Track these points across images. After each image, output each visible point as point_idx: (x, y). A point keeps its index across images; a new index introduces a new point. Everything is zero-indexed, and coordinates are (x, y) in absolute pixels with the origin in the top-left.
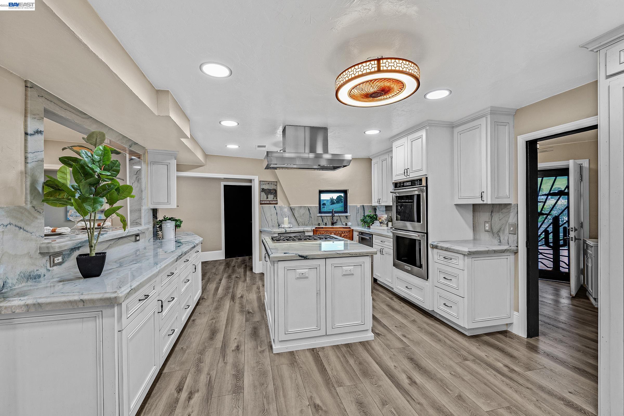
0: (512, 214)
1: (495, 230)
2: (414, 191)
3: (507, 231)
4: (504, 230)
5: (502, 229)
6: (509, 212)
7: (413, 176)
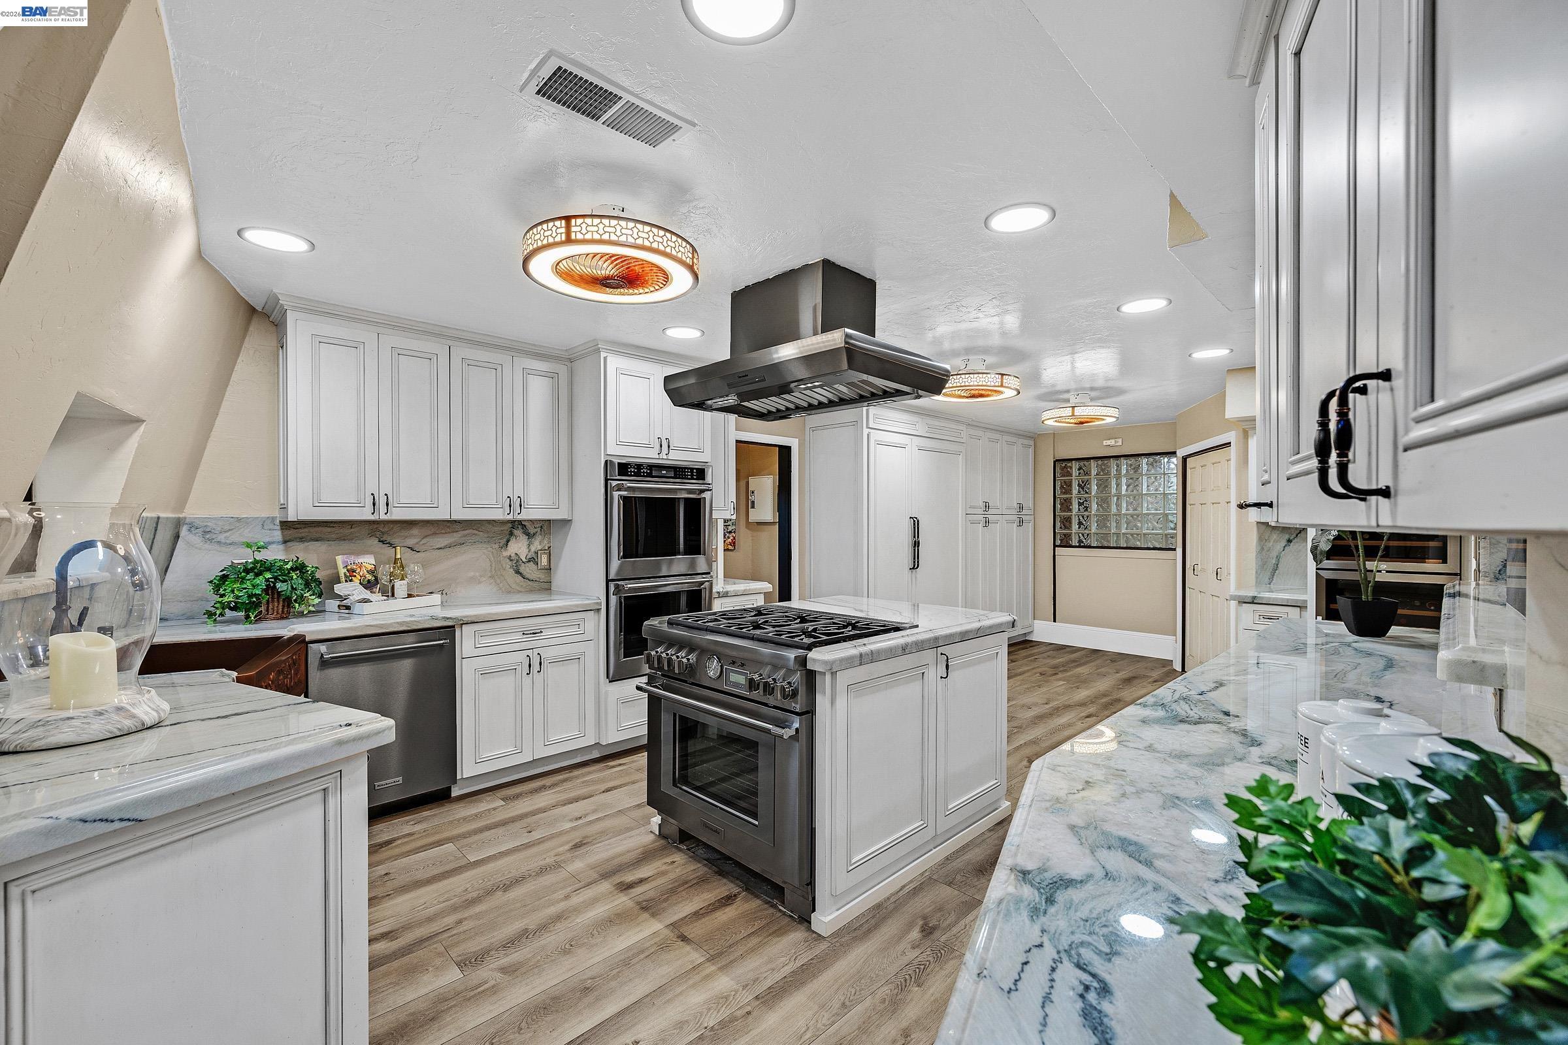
2: (682, 489)
7: (677, 457)
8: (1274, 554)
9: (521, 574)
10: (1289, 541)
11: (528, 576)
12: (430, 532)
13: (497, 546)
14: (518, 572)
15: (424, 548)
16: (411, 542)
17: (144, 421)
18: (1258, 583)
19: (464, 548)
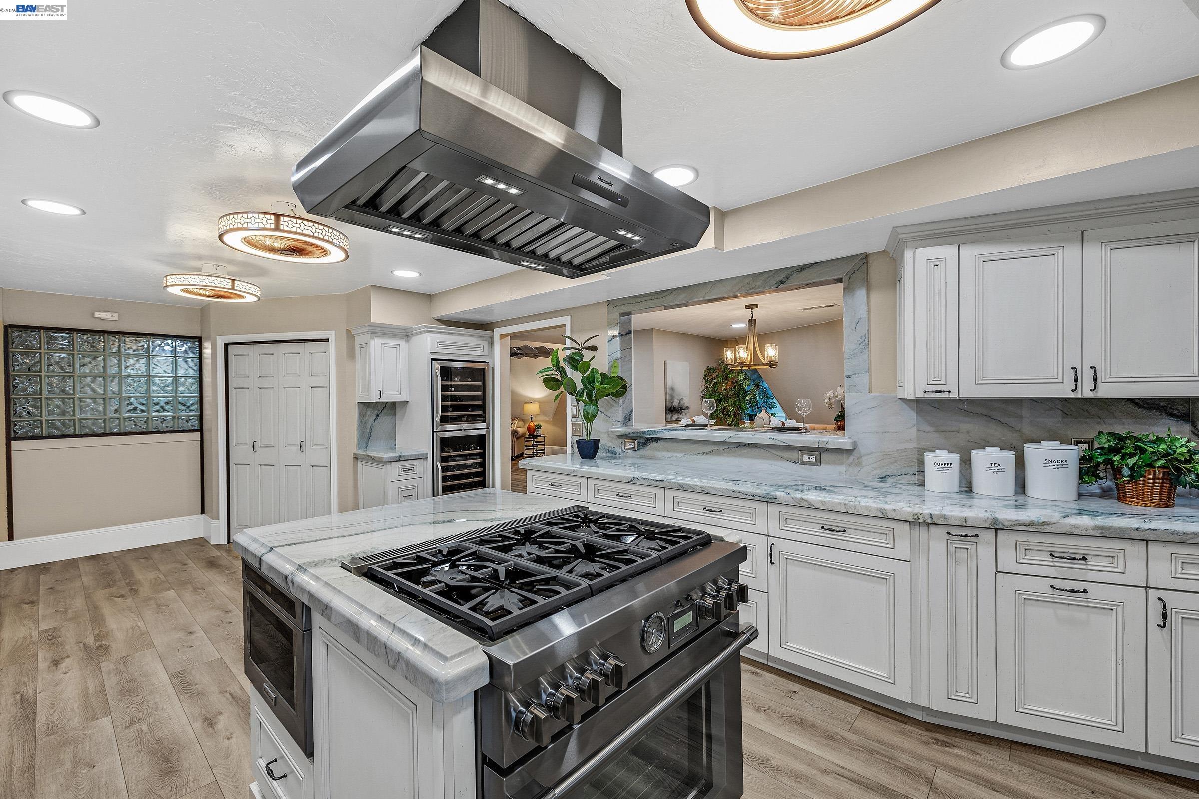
8: (369, 426)
10: (377, 416)
18: (359, 448)
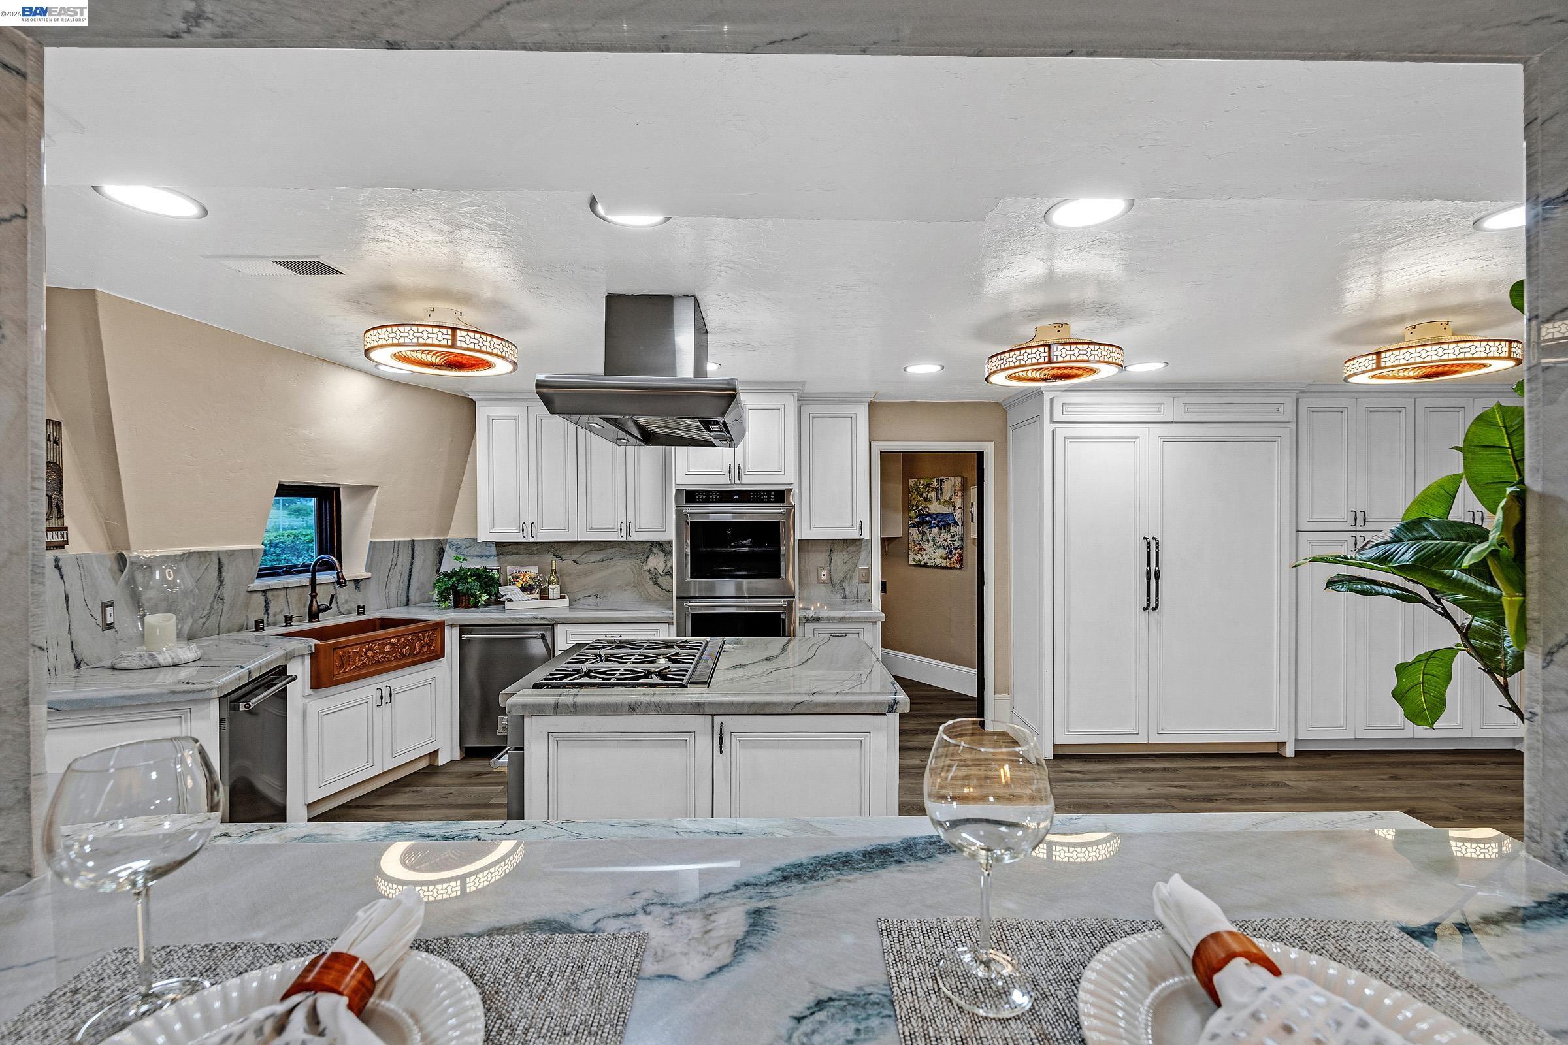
0: (863, 554)
1: (836, 580)
3: (855, 580)
4: (851, 578)
5: (848, 576)
6: (859, 551)
7: (751, 481)
9: (659, 585)
11: (664, 587)
12: (587, 550)
13: (639, 561)
14: (656, 583)
15: (584, 561)
16: (574, 557)
17: (377, 486)
19: (612, 563)
